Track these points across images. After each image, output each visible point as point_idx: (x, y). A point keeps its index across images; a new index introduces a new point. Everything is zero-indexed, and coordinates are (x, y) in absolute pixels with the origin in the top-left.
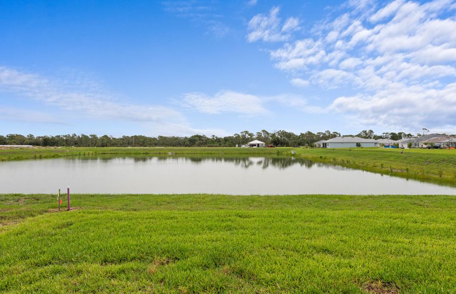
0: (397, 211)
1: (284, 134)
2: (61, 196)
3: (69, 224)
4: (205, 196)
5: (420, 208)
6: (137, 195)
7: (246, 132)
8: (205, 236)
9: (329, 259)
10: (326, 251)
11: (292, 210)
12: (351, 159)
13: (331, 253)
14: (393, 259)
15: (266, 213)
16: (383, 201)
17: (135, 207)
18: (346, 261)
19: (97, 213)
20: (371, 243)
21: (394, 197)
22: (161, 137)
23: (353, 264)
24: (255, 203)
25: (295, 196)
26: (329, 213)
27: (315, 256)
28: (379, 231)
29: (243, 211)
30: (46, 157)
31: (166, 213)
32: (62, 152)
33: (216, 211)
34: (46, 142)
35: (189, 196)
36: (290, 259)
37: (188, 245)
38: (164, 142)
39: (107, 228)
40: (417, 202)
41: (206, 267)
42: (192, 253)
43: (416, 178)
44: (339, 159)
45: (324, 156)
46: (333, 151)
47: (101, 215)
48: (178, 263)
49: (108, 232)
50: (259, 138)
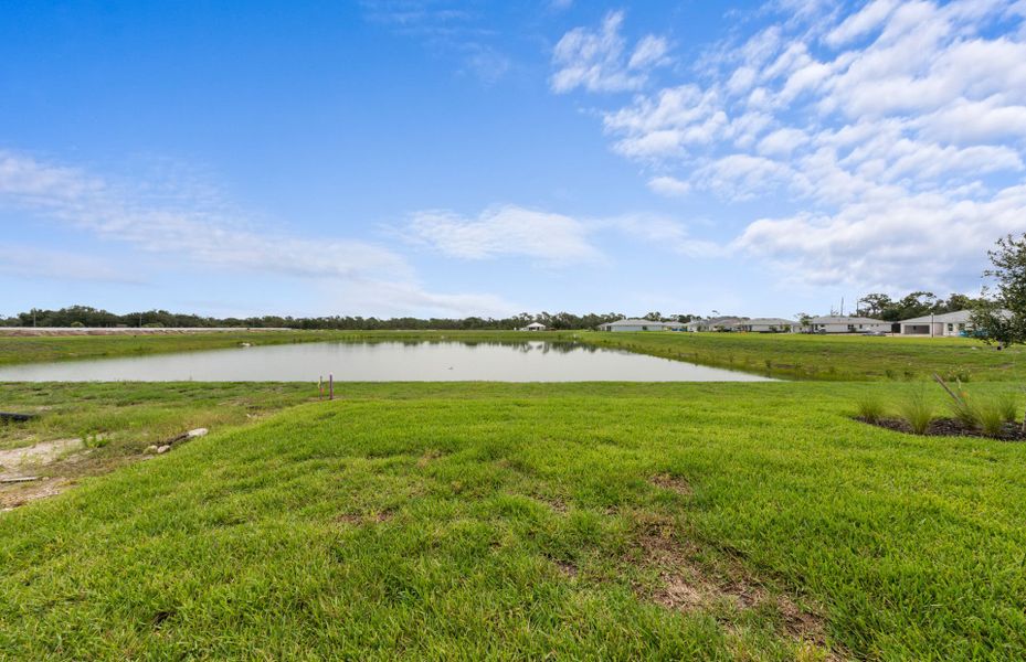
0: (686, 399)
1: (565, 316)
2: (322, 383)
3: (331, 415)
4: (480, 384)
5: (709, 396)
6: (406, 383)
7: (526, 314)
8: (480, 427)
9: (613, 450)
10: (610, 441)
11: (573, 398)
12: (637, 343)
13: (615, 444)
14: (681, 450)
15: (546, 401)
16: (671, 388)
17: (405, 395)
18: (632, 452)
19: (363, 402)
20: (658, 433)
21: (682, 383)
22: (432, 319)
23: (639, 456)
24: (535, 391)
25: (577, 383)
26: (613, 401)
27: (599, 447)
28: (665, 420)
29: (522, 400)
30: (306, 341)
31: (438, 401)
32: (324, 335)
33: (492, 399)
34: (307, 324)
35: (463, 383)
36: (572, 451)
37: (462, 436)
38: (437, 324)
39: (374, 418)
40: (707, 388)
41: (481, 460)
42: (466, 445)
43: (705, 363)
44: (625, 343)
45: (608, 340)
46: (618, 335)
47: (367, 404)
48: (451, 456)
49: (375, 422)
50: (539, 321)
